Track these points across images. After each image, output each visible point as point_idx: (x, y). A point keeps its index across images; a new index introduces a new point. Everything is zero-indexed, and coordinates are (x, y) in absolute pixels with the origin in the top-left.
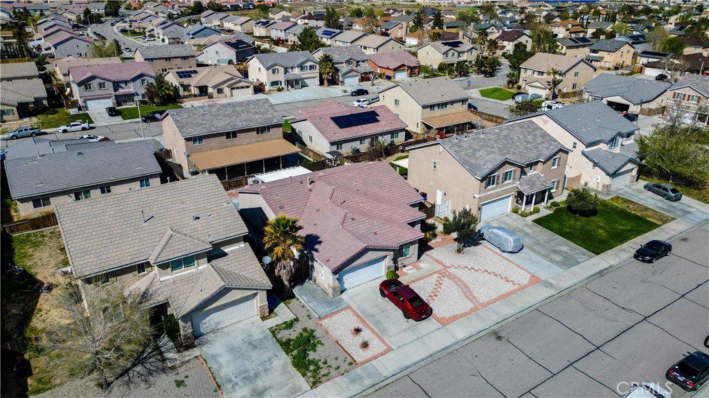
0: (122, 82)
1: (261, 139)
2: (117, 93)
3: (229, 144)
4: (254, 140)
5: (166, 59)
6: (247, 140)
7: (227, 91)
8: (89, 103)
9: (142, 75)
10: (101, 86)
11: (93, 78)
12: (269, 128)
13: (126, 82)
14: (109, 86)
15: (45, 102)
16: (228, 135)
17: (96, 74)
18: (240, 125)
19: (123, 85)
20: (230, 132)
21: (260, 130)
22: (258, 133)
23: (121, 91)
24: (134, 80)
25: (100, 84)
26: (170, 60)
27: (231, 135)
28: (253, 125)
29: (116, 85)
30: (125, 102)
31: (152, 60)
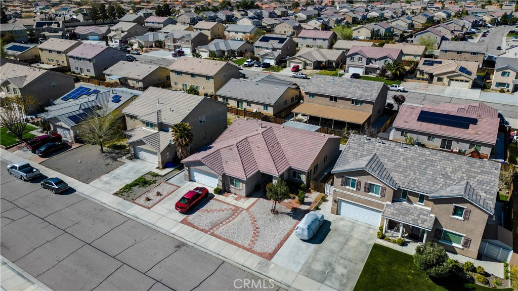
0: (373, 59)
1: (354, 108)
2: (368, 66)
3: (331, 104)
4: (348, 107)
5: (458, 52)
6: (343, 106)
7: (446, 80)
8: (350, 68)
9: (386, 57)
10: (360, 59)
11: (357, 54)
12: (362, 102)
13: (376, 60)
14: (364, 60)
15: (334, 64)
16: (331, 98)
17: (359, 53)
18: (342, 94)
19: (373, 62)
20: (333, 97)
21: (355, 102)
22: (353, 103)
23: (371, 65)
24: (380, 59)
25: (359, 58)
26: (460, 53)
27: (334, 99)
28: (350, 97)
29: (369, 61)
30: (371, 72)
31: (446, 51)
